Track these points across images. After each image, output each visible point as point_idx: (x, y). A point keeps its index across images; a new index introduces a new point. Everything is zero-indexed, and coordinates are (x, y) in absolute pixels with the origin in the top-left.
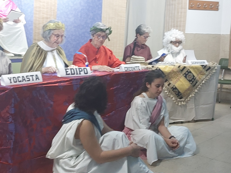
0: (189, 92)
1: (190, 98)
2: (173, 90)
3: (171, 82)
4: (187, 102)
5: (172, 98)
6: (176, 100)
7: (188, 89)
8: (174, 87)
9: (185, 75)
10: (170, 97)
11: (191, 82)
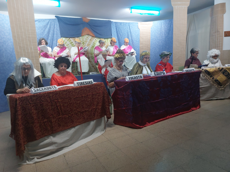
0: (226, 82)
1: (227, 86)
2: (215, 82)
3: (214, 77)
4: (225, 88)
5: (215, 86)
6: (218, 87)
7: (226, 81)
8: (216, 80)
9: (223, 73)
10: (214, 85)
11: (227, 77)
